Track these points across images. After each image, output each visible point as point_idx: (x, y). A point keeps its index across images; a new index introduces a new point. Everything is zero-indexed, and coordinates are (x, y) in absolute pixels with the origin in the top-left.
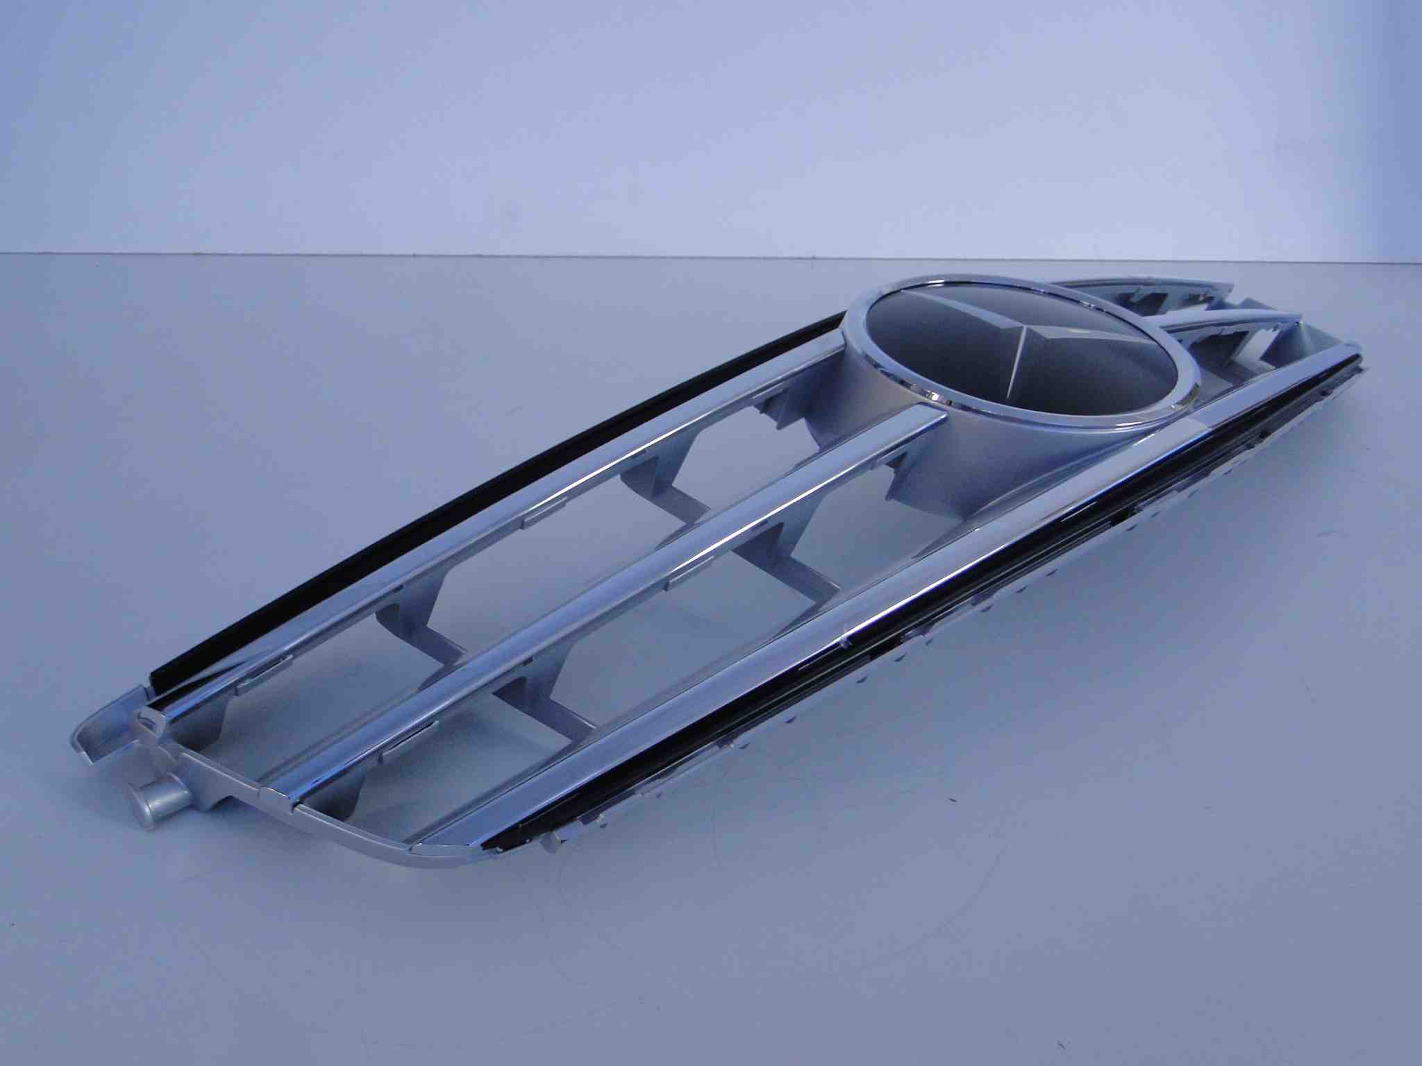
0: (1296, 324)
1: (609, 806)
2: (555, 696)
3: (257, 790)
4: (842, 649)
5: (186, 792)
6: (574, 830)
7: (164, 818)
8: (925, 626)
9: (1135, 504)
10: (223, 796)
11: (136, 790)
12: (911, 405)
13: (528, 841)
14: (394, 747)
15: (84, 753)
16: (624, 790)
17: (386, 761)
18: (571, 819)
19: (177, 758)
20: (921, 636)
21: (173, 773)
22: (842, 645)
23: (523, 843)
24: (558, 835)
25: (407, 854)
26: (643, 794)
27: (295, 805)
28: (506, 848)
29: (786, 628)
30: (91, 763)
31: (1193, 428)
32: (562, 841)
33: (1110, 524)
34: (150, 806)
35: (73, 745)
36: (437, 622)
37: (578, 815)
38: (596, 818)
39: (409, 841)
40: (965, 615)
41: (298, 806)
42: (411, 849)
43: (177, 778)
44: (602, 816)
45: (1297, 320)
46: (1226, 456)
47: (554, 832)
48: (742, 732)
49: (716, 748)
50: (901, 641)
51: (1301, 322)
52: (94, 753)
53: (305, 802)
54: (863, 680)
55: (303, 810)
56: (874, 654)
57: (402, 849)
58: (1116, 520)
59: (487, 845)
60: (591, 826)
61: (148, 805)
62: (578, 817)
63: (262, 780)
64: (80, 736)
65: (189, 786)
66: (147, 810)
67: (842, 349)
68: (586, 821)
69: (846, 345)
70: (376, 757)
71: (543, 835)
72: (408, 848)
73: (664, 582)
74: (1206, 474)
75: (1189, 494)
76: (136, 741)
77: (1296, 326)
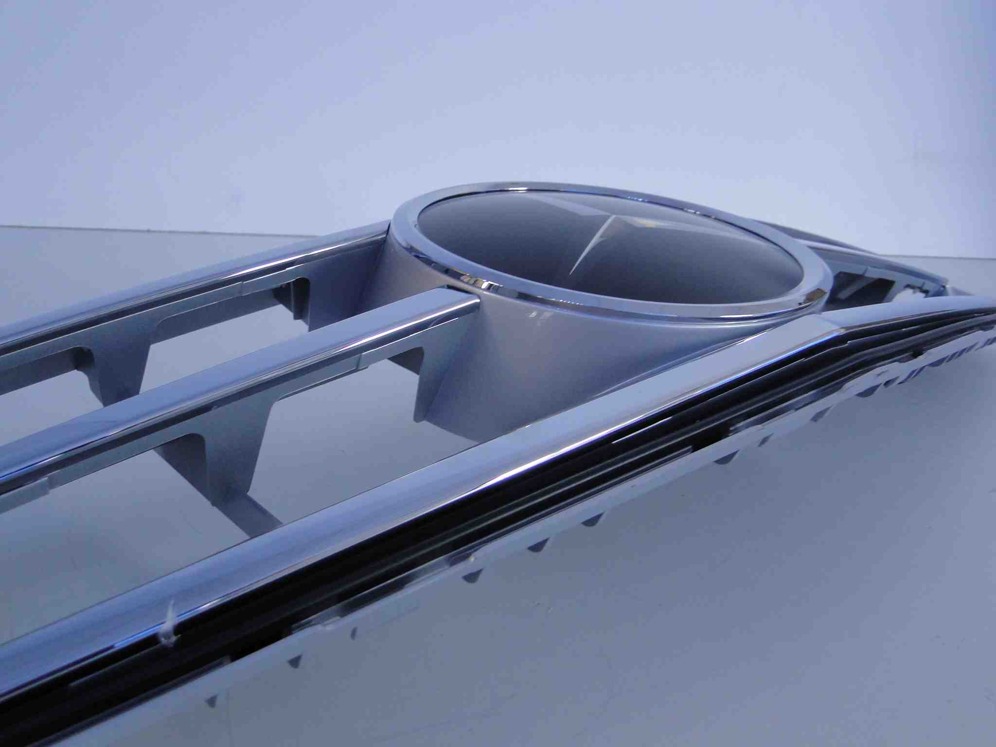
0: (942, 289)
45: (944, 284)
46: (865, 368)
51: (947, 286)
69: (387, 233)
74: (838, 387)
77: (943, 291)
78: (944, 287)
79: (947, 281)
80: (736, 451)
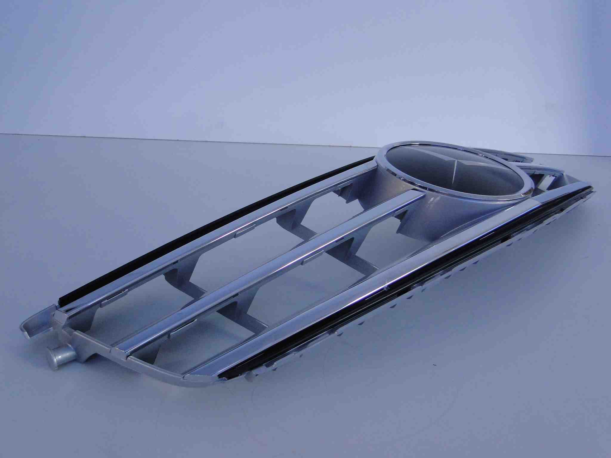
0: (562, 175)
1: (279, 359)
2: (249, 313)
3: (110, 349)
4: (385, 291)
5: (74, 352)
6: (262, 370)
7: (63, 364)
8: (421, 283)
9: (511, 234)
10: (92, 353)
11: (50, 350)
12: (409, 190)
13: (240, 375)
14: (176, 331)
15: (26, 333)
16: (285, 352)
17: (171, 337)
18: (260, 365)
19: (71, 335)
20: (421, 287)
21: (69, 343)
22: (385, 289)
23: (237, 376)
24: (254, 372)
25: (182, 379)
26: (295, 354)
27: (128, 356)
28: (229, 378)
29: (355, 284)
30: (29, 337)
31: (533, 203)
32: (257, 375)
33: (501, 242)
34: (57, 358)
35: (21, 330)
36: (194, 279)
37: (264, 363)
38: (273, 365)
39: (183, 374)
40: (438, 279)
41: (129, 357)
42: (184, 377)
43: (70, 346)
44: (275, 363)
45: (562, 173)
46: (548, 216)
47: (252, 371)
48: (340, 327)
49: (328, 334)
50: (411, 289)
51: (564, 174)
52: (31, 334)
53: (132, 355)
54: (393, 307)
55: (132, 359)
56: (399, 294)
57: (180, 377)
58: (504, 240)
59: (220, 376)
60: (270, 368)
61: (56, 357)
62: (264, 364)
63: (113, 345)
64: (24, 327)
65: (76, 349)
66: (55, 360)
67: (376, 167)
68: (267, 366)
69: (378, 166)
70: (167, 336)
71: (247, 372)
72: (183, 376)
73: (302, 261)
74: (541, 222)
75: (533, 231)
76: (52, 328)
77: (562, 176)
78: (562, 174)
79: (563, 171)
80: (511, 243)
